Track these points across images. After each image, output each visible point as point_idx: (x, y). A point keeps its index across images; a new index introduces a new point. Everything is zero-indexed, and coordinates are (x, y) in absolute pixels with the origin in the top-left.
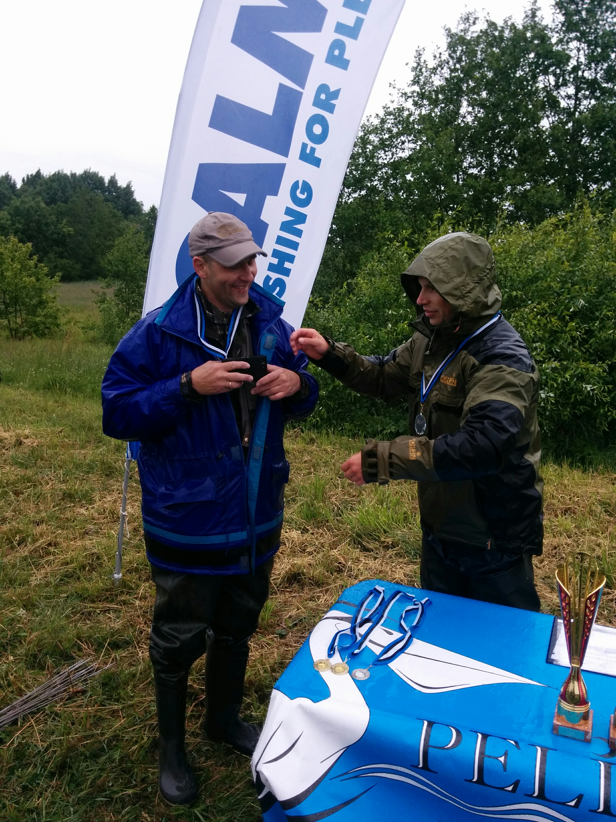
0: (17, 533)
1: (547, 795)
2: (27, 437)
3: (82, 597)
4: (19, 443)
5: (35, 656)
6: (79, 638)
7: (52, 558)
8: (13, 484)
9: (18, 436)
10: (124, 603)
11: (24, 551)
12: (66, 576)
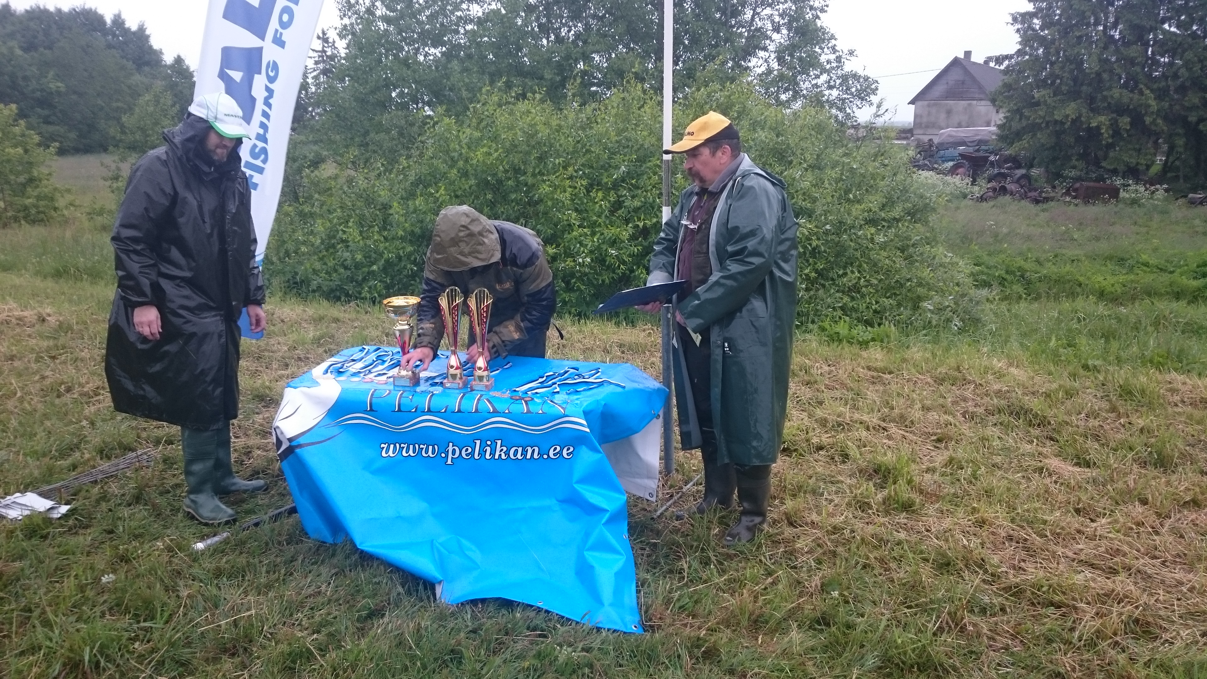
0: (61, 384)
1: (432, 411)
2: (49, 315)
4: (43, 320)
5: (102, 451)
6: (139, 438)
7: (101, 397)
9: (39, 314)
11: (75, 395)
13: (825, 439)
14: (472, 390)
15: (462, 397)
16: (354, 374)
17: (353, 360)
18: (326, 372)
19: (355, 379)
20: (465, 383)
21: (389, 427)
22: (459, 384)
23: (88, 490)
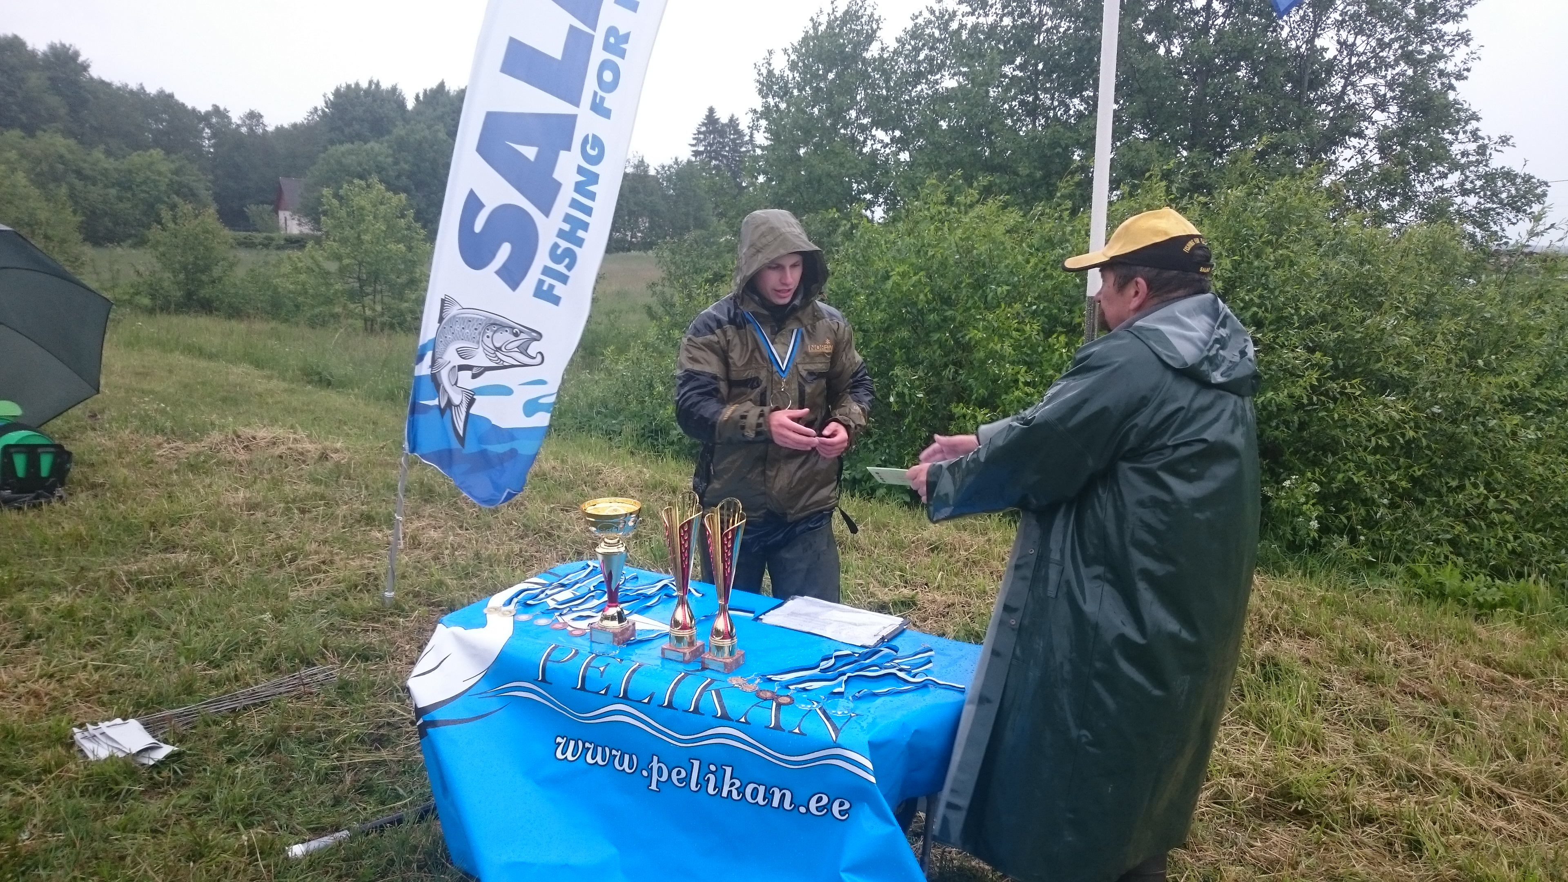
0: (288, 550)
1: (630, 695)
2: (336, 451)
3: (343, 615)
4: (324, 457)
5: (273, 660)
6: (325, 647)
7: (322, 576)
8: (301, 501)
9: (325, 449)
10: (391, 623)
11: (292, 569)
12: (333, 595)
13: (1379, 803)
14: (704, 668)
15: (683, 678)
16: (550, 612)
19: (543, 621)
20: (697, 654)
21: (568, 713)
22: (685, 654)
23: (217, 723)
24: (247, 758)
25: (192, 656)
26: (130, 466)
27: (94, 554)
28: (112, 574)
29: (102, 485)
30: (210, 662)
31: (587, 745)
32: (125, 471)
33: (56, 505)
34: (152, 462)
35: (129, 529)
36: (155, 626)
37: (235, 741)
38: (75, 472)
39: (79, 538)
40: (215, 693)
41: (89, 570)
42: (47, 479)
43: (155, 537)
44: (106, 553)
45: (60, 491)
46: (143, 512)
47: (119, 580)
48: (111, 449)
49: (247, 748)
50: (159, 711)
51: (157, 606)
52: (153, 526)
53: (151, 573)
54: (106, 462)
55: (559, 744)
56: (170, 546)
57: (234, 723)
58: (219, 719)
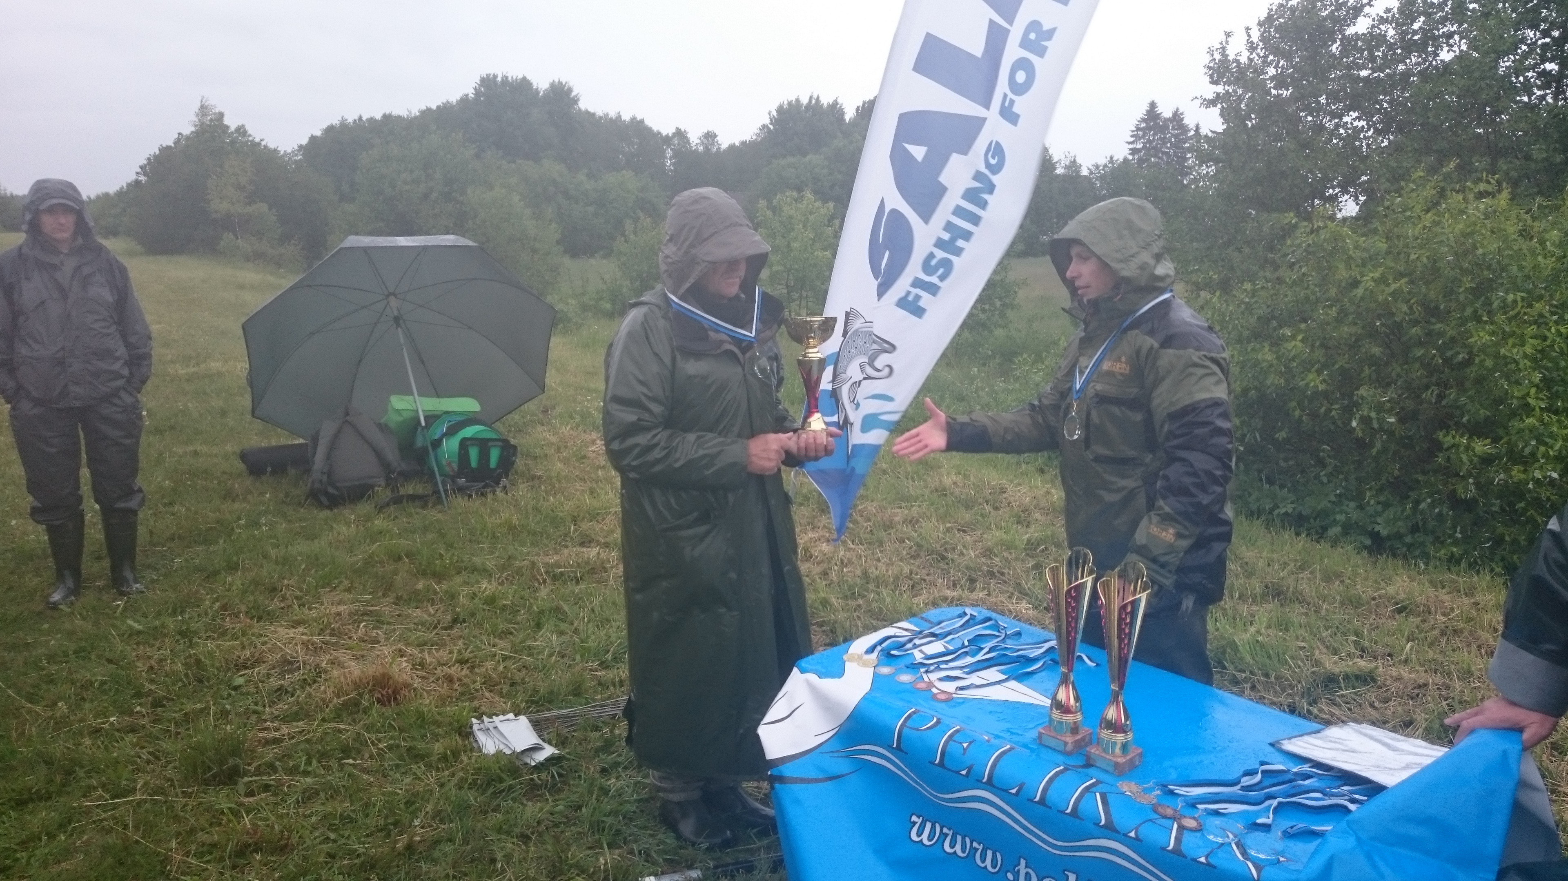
1: (994, 782)
14: (1088, 765)
15: (1061, 772)
16: (915, 666)
17: (933, 635)
18: (871, 650)
19: (905, 678)
20: (1081, 745)
21: (926, 791)
22: (1066, 743)
23: (597, 729)
24: (620, 770)
25: (585, 653)
26: (566, 461)
27: (523, 544)
28: (533, 564)
29: (540, 477)
30: (602, 663)
31: (945, 830)
32: (559, 465)
33: (499, 493)
34: (584, 457)
35: (556, 521)
36: (561, 620)
37: (612, 749)
38: (520, 463)
39: (511, 528)
40: (599, 697)
41: (516, 559)
42: (495, 470)
43: (576, 530)
44: (532, 544)
45: (505, 481)
46: (569, 505)
47: (539, 569)
48: (553, 444)
49: (620, 759)
50: (549, 710)
51: (565, 601)
52: (575, 520)
53: (565, 567)
54: (546, 455)
55: (914, 823)
56: (586, 541)
57: (612, 731)
58: (600, 724)
